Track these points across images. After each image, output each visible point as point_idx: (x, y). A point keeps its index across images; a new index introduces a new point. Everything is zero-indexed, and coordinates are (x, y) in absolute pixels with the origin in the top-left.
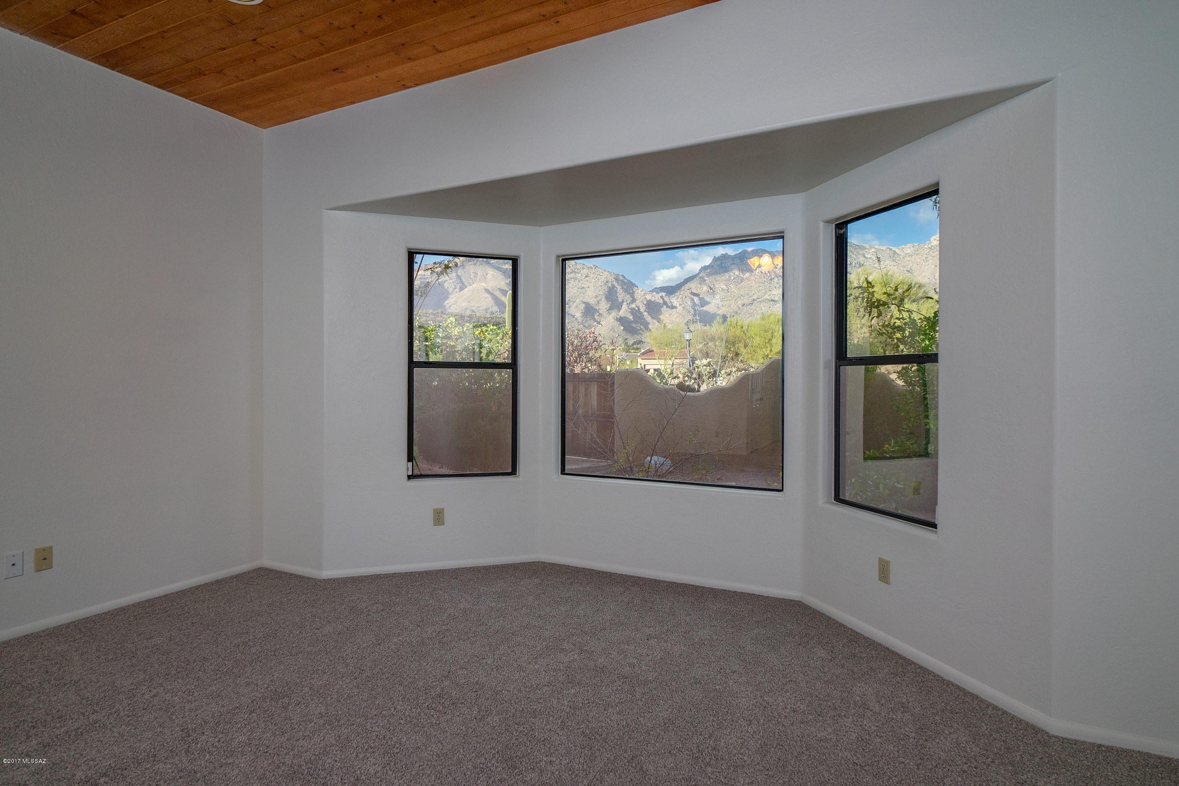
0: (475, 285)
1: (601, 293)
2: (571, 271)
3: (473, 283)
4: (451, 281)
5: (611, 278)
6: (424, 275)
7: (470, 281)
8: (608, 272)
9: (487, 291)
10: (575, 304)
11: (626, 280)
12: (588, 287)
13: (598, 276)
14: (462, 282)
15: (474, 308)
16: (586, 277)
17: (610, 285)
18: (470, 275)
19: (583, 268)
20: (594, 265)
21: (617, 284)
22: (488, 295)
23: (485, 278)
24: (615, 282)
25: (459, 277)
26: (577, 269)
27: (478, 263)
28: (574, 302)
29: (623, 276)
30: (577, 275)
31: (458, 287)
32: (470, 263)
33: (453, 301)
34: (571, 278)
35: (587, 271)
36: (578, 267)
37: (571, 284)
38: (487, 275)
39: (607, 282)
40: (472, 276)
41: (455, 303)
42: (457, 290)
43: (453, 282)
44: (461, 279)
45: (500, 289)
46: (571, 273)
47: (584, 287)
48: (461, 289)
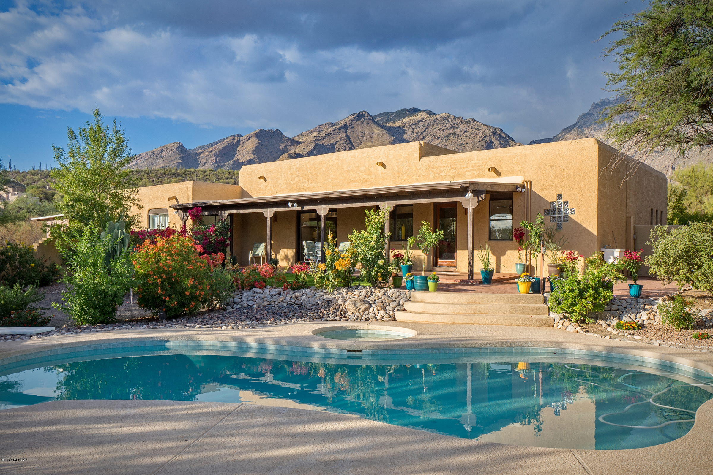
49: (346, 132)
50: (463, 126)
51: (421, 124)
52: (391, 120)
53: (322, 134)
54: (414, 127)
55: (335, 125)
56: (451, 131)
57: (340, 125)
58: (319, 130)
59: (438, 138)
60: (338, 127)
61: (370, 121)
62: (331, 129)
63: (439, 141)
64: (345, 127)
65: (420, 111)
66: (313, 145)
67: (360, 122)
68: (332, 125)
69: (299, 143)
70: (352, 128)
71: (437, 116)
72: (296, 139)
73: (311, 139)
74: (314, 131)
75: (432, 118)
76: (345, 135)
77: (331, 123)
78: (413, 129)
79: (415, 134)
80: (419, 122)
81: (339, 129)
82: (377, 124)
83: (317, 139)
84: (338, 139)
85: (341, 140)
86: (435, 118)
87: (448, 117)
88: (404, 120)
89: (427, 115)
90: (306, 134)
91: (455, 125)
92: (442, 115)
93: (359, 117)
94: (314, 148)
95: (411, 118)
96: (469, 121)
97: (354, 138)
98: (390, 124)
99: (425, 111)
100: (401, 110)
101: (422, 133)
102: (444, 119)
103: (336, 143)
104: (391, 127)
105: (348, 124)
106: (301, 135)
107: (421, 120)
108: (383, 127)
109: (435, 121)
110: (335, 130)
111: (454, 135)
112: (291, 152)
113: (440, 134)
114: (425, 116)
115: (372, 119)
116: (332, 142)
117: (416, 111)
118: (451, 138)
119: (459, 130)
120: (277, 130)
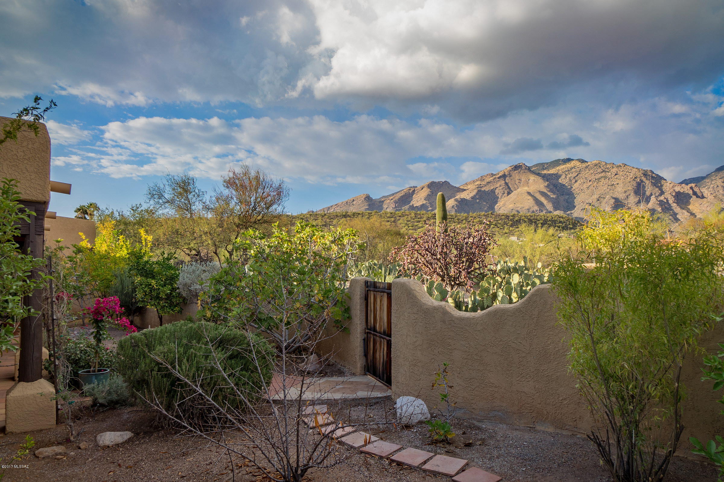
0: (519, 190)
1: (630, 188)
2: (602, 171)
3: (518, 188)
4: (501, 188)
5: (639, 174)
6: (480, 185)
7: (516, 186)
8: (637, 168)
9: (529, 193)
10: (605, 200)
11: (654, 175)
12: (618, 184)
13: (627, 173)
14: (509, 188)
15: (519, 209)
16: (616, 175)
17: (639, 180)
18: (515, 181)
19: (613, 167)
20: (623, 164)
21: (645, 179)
22: (530, 197)
23: (527, 183)
24: (643, 178)
25: (506, 184)
26: (608, 168)
27: (522, 172)
28: (604, 198)
29: (652, 172)
30: (607, 173)
31: (506, 192)
32: (515, 172)
33: (502, 204)
34: (602, 177)
35: (616, 169)
36: (608, 166)
37: (602, 183)
38: (529, 180)
39: (635, 178)
40: (517, 182)
41: (504, 205)
42: (506, 194)
43: (502, 189)
44: (508, 186)
45: (539, 191)
46: (602, 172)
47: (613, 185)
48: (509, 194)
49: (505, 180)
50: (614, 170)
51: (573, 170)
52: (546, 169)
53: (484, 183)
54: (567, 173)
55: (495, 175)
56: (603, 174)
57: (499, 175)
58: (482, 179)
59: (590, 181)
60: (498, 176)
61: (526, 171)
62: (492, 178)
63: (591, 182)
64: (504, 176)
65: (573, 160)
66: (476, 191)
67: (517, 171)
68: (492, 175)
69: (465, 190)
70: (510, 176)
71: (589, 163)
72: (462, 187)
73: (474, 187)
74: (477, 180)
75: (584, 165)
76: (504, 182)
77: (492, 174)
78: (566, 175)
79: (568, 178)
80: (571, 169)
81: (499, 178)
82: (534, 173)
83: (480, 186)
84: (498, 185)
85: (500, 186)
86: (587, 165)
87: (599, 163)
88: (558, 168)
89: (580, 163)
90: (470, 183)
91: (606, 170)
92: (593, 162)
93: (517, 168)
94: (477, 194)
95: (564, 166)
96: (620, 166)
97: (512, 184)
98: (545, 172)
99: (577, 160)
100: (555, 161)
101: (574, 178)
102: (596, 165)
103: (496, 189)
104: (545, 174)
105: (506, 174)
106: (466, 184)
107: (574, 167)
108: (538, 174)
109: (586, 167)
110: (495, 179)
111: (605, 177)
112: (457, 197)
113: (593, 177)
114: (578, 164)
115: (529, 169)
116: (492, 188)
117: (569, 160)
118: (603, 180)
119: (610, 174)
120: (445, 181)
